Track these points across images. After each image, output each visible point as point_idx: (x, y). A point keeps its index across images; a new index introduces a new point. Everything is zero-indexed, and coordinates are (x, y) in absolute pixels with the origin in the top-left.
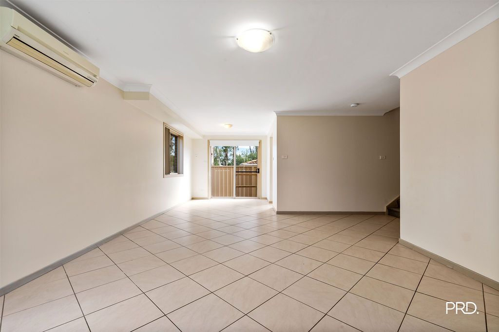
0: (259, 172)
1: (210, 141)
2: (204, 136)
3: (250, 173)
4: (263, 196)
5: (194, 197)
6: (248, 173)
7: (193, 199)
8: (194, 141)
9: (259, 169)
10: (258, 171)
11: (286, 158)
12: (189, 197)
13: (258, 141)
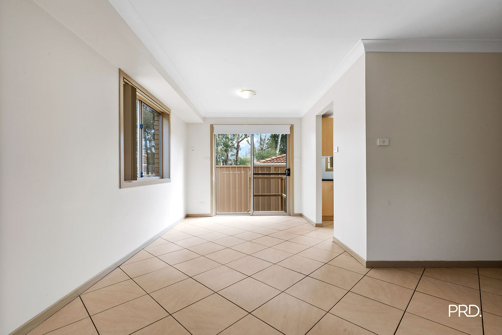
0: (289, 175)
1: (214, 126)
2: (204, 119)
3: (268, 176)
4: (296, 212)
5: (189, 213)
6: (266, 176)
7: (188, 216)
8: (189, 126)
9: (289, 170)
10: (288, 172)
11: (387, 143)
12: (182, 215)
13: (289, 126)
